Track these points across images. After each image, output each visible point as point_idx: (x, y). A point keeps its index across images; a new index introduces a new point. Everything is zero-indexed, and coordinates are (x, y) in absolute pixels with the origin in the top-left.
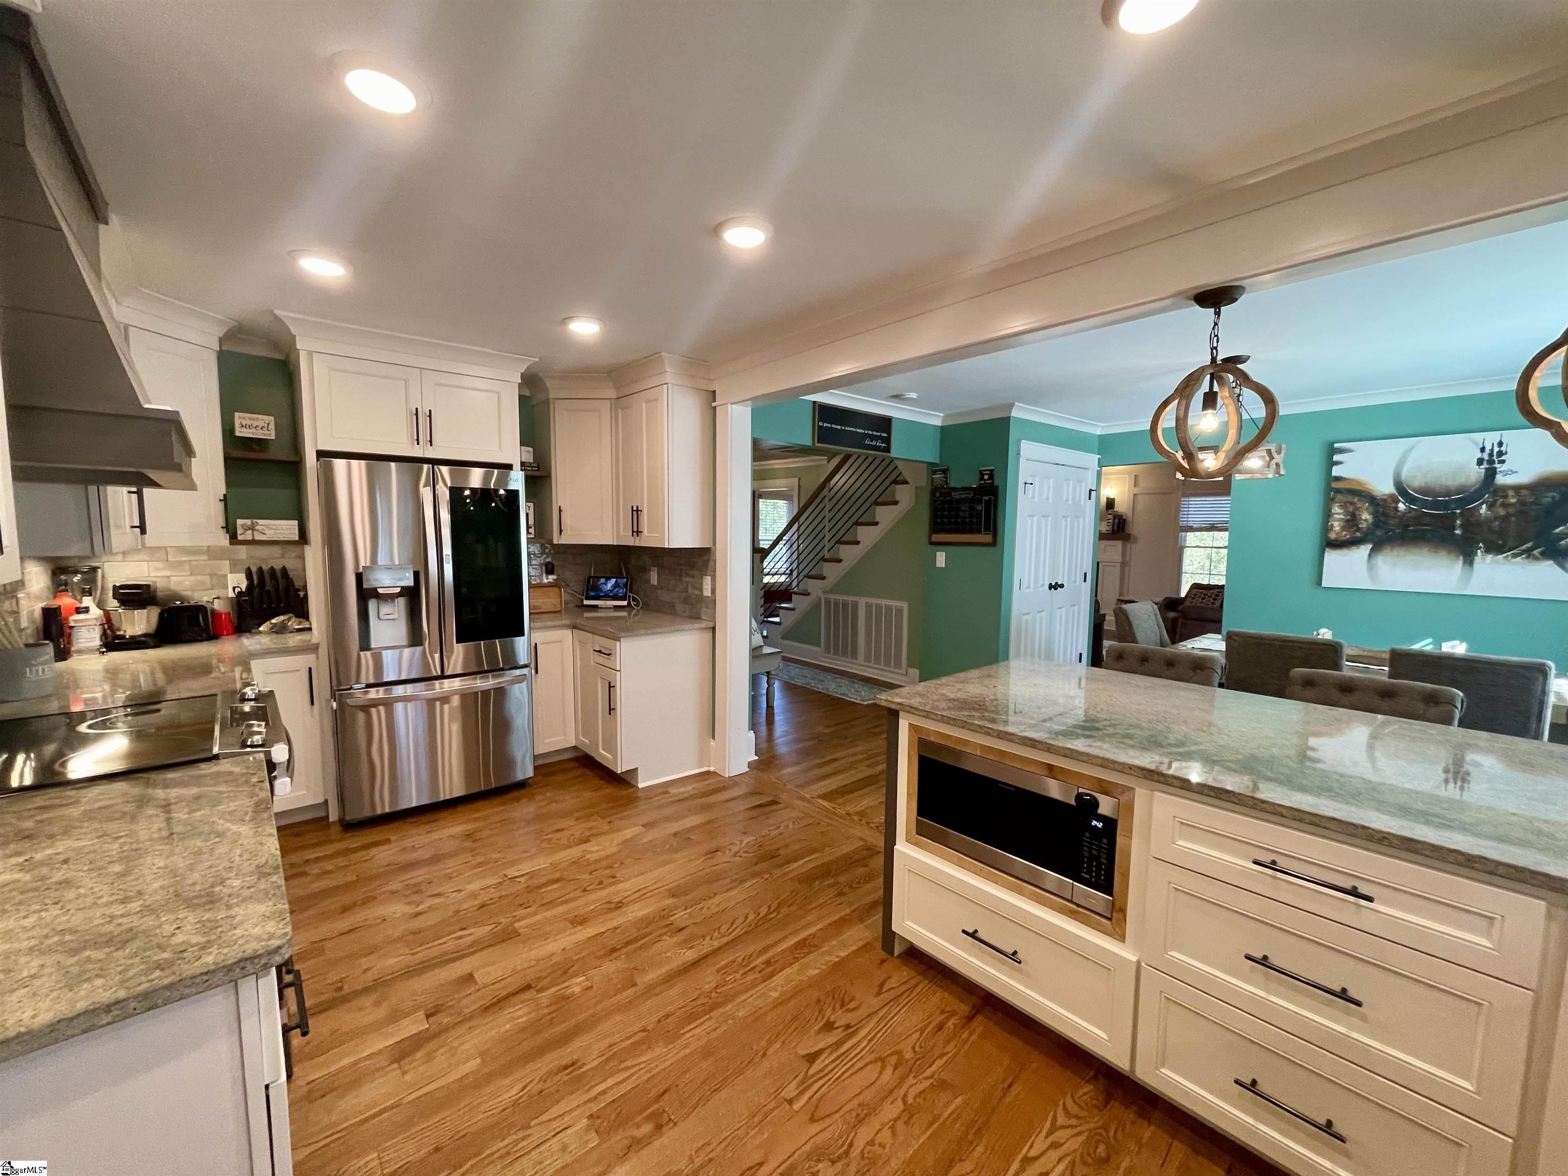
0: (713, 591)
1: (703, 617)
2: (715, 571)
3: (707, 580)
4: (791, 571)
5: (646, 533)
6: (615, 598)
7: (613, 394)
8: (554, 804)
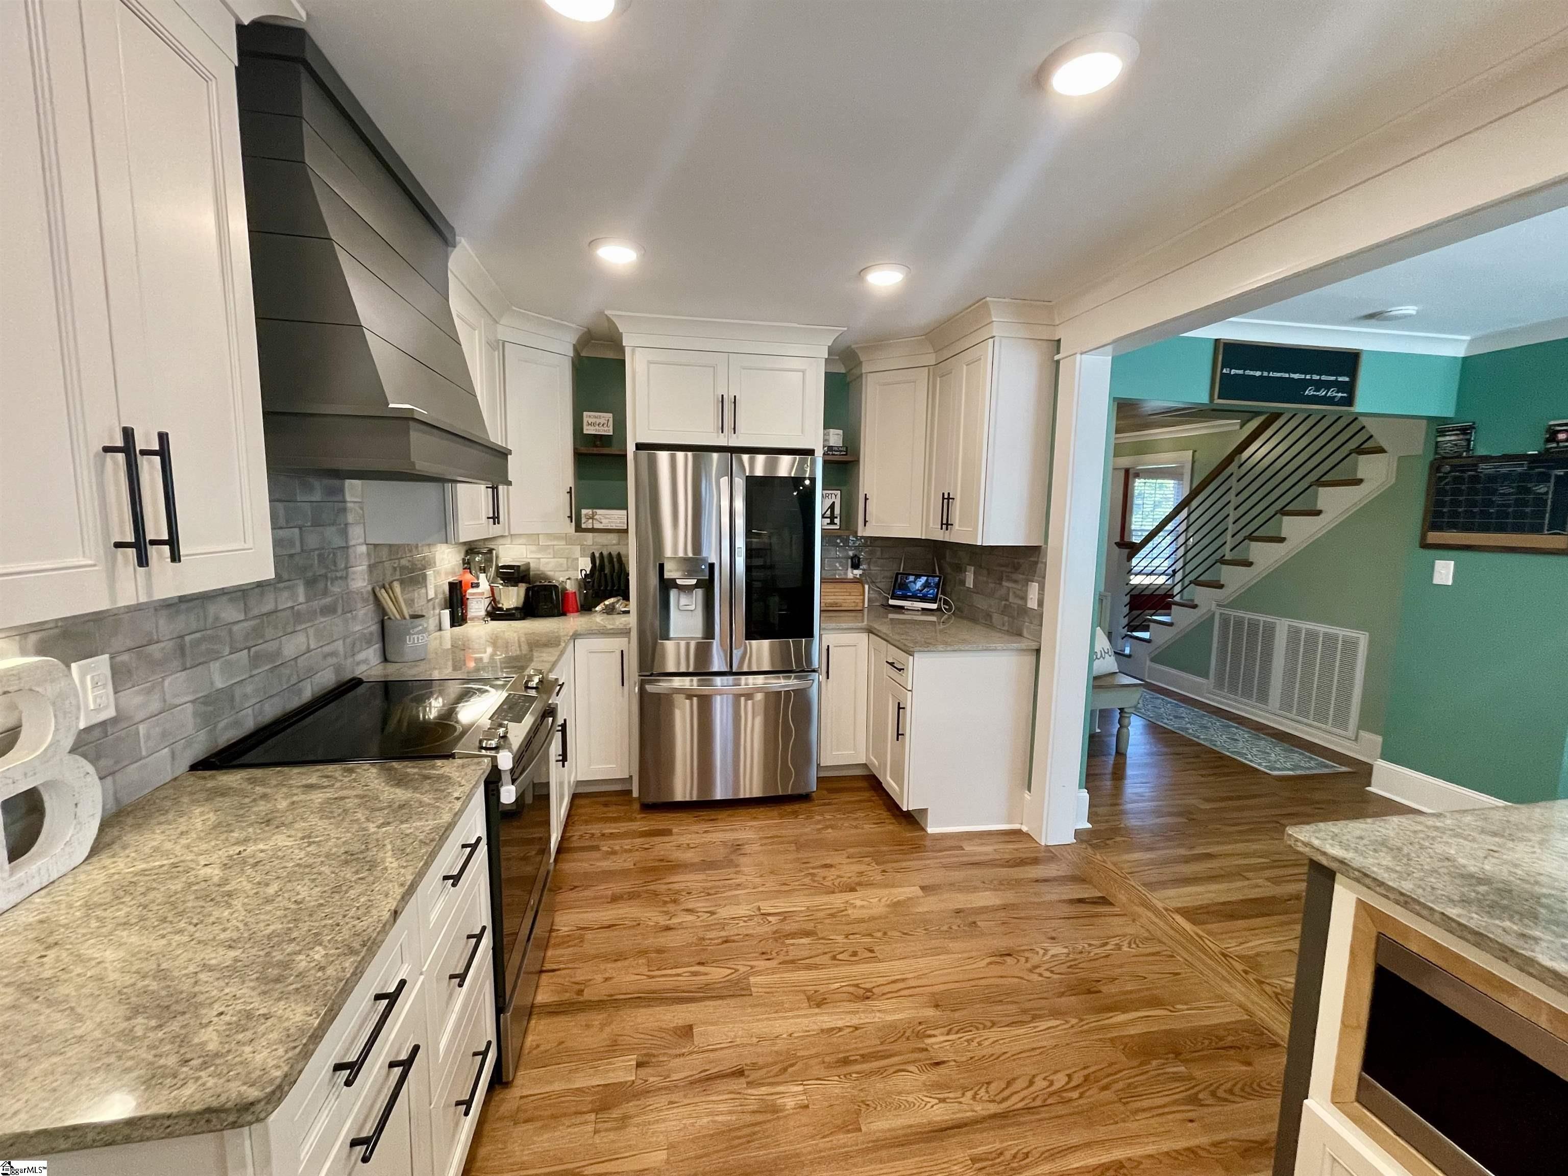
0: (1041, 603)
1: (1025, 633)
2: (1044, 578)
3: (1034, 588)
4: (1174, 572)
5: (956, 527)
6: (924, 599)
7: (931, 359)
8: (830, 830)
